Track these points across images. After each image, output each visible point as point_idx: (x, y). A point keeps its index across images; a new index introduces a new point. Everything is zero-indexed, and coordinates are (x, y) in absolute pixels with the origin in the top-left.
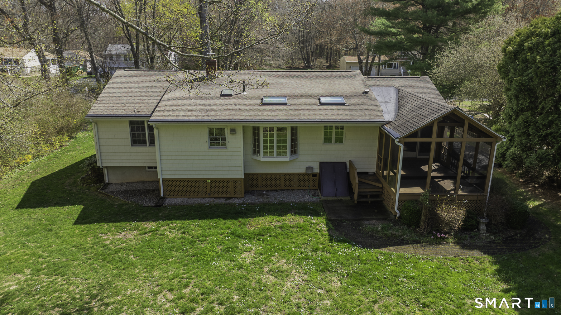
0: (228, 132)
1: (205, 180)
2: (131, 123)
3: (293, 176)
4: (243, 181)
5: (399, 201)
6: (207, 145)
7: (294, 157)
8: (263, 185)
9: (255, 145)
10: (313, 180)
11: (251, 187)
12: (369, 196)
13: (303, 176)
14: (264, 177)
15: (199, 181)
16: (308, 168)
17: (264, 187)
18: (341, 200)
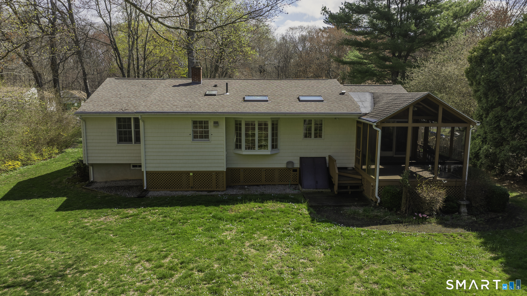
0: (211, 124)
1: (188, 173)
2: (119, 120)
3: (274, 171)
4: (225, 174)
5: (379, 187)
6: (191, 137)
7: (275, 151)
8: (245, 180)
9: (237, 139)
10: (294, 175)
11: (233, 182)
12: (349, 187)
13: (284, 171)
14: (246, 172)
15: (182, 174)
16: (288, 163)
17: (246, 182)
18: (322, 192)
